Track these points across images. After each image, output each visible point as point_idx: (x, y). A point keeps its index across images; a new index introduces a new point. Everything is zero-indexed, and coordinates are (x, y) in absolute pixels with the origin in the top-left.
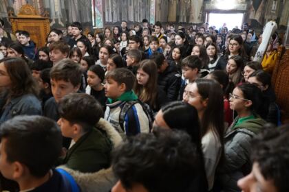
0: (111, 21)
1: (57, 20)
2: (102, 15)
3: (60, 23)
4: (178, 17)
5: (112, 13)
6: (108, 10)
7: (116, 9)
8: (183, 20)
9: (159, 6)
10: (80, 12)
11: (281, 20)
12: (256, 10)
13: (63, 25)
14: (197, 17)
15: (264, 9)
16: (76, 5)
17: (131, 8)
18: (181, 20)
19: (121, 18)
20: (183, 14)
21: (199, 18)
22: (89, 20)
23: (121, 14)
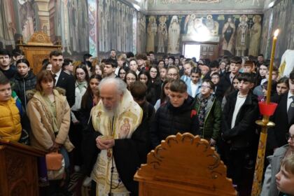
0: (103, 50)
1: (66, 49)
2: (96, 45)
3: (69, 51)
4: (156, 48)
5: (105, 43)
6: (102, 40)
7: (108, 39)
8: (162, 50)
9: (139, 37)
10: (80, 40)
11: (250, 50)
12: (228, 42)
13: (71, 54)
14: (175, 48)
15: (234, 41)
16: (77, 34)
17: (119, 38)
18: (159, 51)
19: (111, 48)
20: (161, 44)
21: (176, 49)
22: (86, 50)
23: (111, 44)
